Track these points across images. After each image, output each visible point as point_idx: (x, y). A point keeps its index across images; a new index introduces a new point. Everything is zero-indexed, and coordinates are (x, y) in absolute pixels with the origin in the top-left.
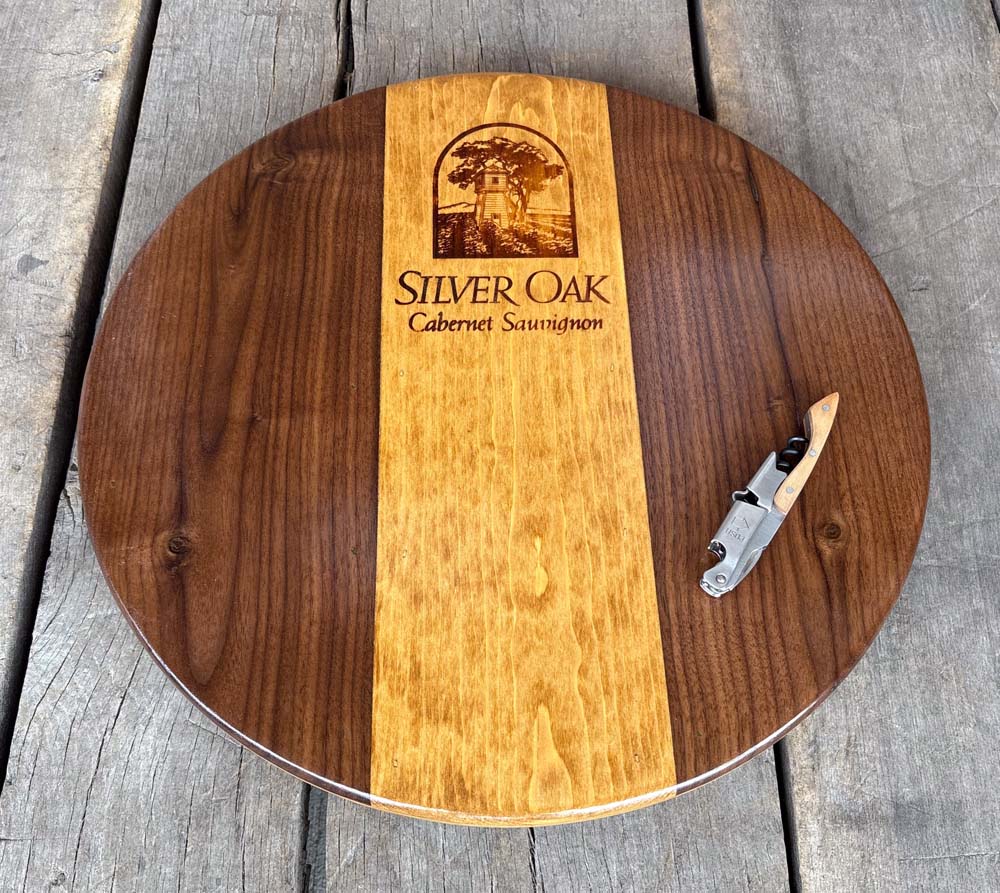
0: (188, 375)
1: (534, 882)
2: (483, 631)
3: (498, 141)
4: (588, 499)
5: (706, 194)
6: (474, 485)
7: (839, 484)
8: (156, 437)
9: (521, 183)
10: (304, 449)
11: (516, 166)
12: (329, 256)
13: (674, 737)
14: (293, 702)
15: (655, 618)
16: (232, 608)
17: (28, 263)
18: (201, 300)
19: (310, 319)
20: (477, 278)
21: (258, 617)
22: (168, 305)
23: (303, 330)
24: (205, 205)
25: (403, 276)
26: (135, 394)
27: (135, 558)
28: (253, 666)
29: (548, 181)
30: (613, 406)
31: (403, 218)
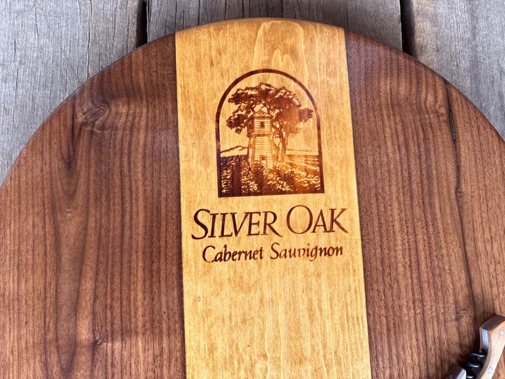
0: (44, 308)
3: (263, 87)
5: (418, 134)
8: (28, 360)
9: (281, 127)
11: (277, 111)
12: (141, 199)
18: (48, 242)
19: (130, 255)
20: (251, 214)
22: (23, 247)
23: (126, 265)
24: (42, 154)
26: (8, 325)
29: (301, 125)
31: (194, 161)
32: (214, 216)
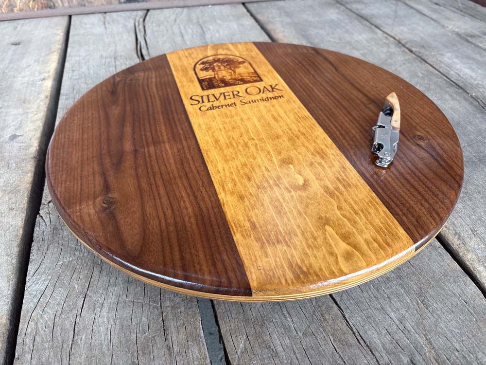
0: (100, 141)
2: (281, 203)
3: (216, 59)
4: (307, 148)
6: (251, 153)
8: (88, 165)
9: (230, 67)
10: (164, 155)
11: (226, 64)
12: (157, 97)
16: (144, 220)
17: (14, 137)
18: (102, 118)
19: (154, 115)
20: (224, 93)
21: (160, 221)
22: (86, 122)
23: (152, 119)
25: (191, 97)
26: (75, 151)
27: (85, 211)
28: (163, 242)
29: (241, 65)
30: (301, 118)
31: (185, 82)
32: (202, 97)
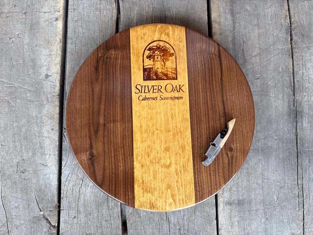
0: (89, 113)
1: (167, 216)
2: (156, 173)
3: (158, 46)
4: (179, 142)
5: (208, 61)
6: (154, 139)
7: (233, 138)
8: (84, 129)
9: (164, 58)
10: (117, 131)
11: (163, 53)
13: (195, 195)
14: (118, 189)
15: (192, 170)
16: (104, 169)
17: (47, 76)
18: (90, 93)
19: (116, 98)
20: (154, 86)
21: (110, 171)
22: (82, 95)
23: (114, 101)
24: (88, 66)
25: (136, 86)
27: (83, 157)
28: (109, 181)
29: (170, 58)
30: (185, 119)
31: (136, 69)
32: (142, 86)
